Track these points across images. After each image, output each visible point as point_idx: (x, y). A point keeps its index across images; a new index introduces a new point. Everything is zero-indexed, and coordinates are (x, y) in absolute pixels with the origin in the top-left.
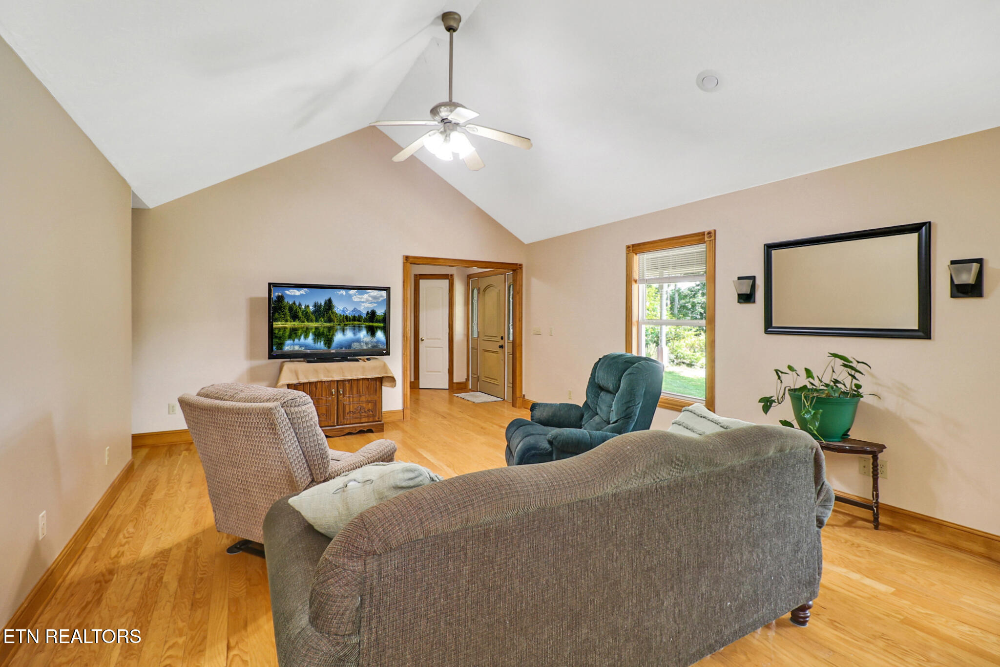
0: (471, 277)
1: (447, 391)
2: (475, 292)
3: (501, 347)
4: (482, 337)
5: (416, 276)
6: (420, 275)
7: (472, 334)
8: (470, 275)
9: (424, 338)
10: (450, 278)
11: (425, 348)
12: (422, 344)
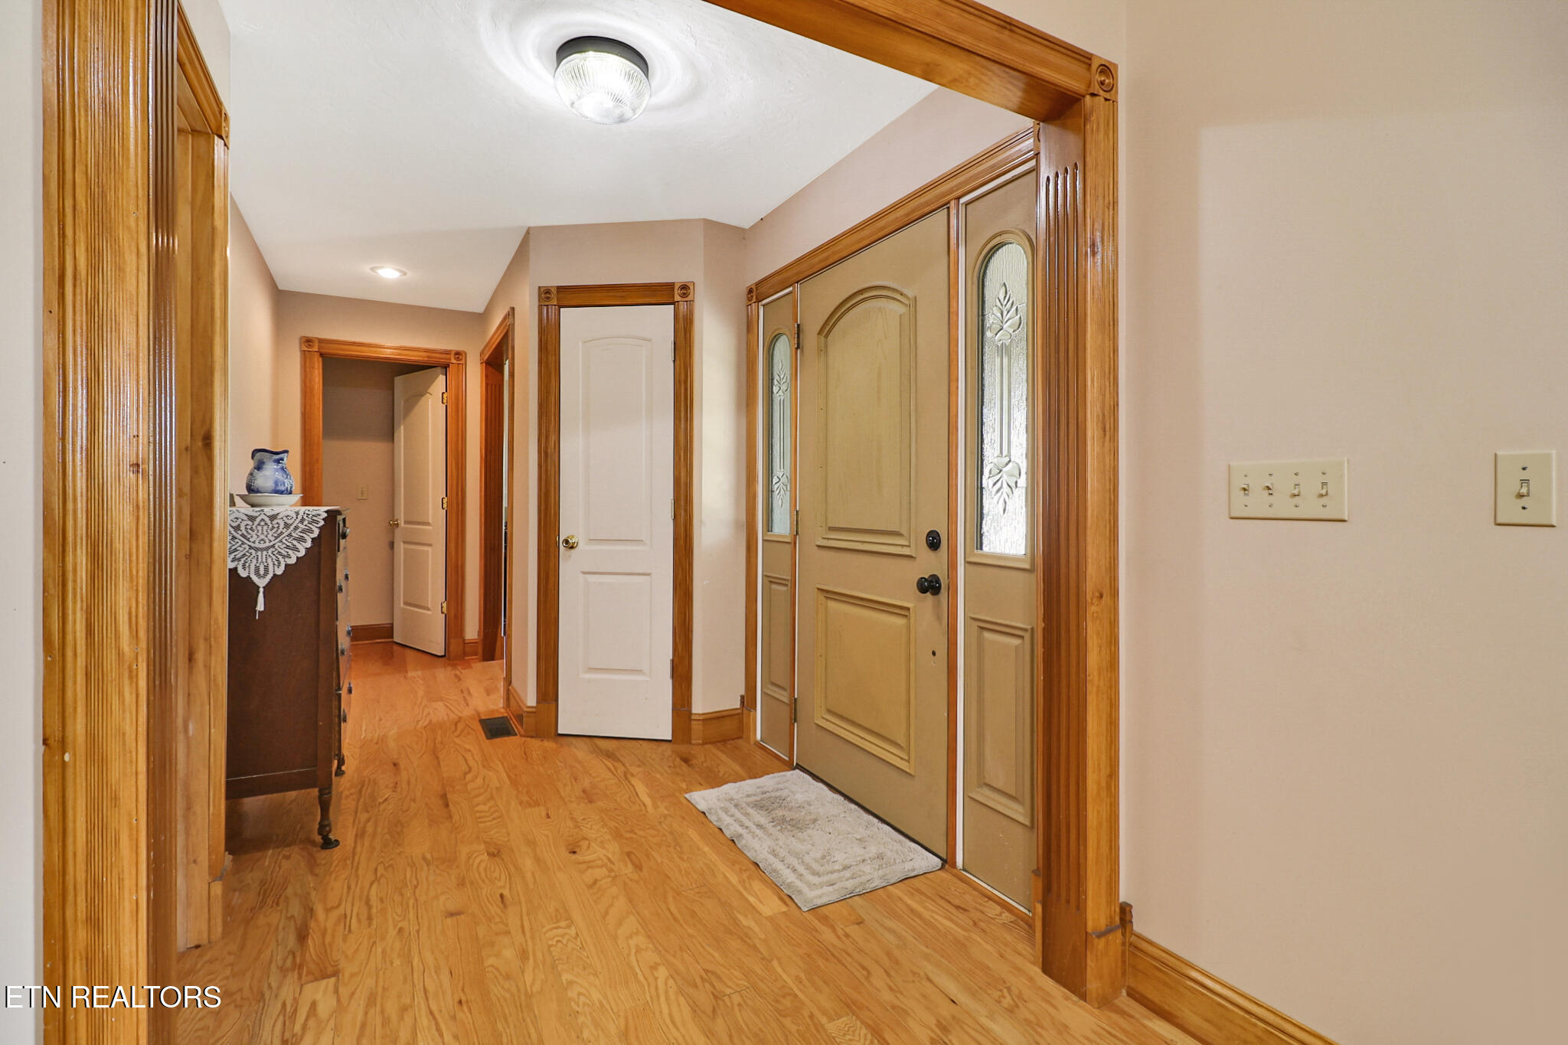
0: (763, 289)
1: (667, 748)
2: (783, 348)
3: (930, 586)
4: (815, 534)
5: (545, 294)
6: (560, 289)
7: (769, 525)
8: (758, 284)
9: (579, 538)
10: (677, 298)
11: (581, 575)
12: (569, 568)
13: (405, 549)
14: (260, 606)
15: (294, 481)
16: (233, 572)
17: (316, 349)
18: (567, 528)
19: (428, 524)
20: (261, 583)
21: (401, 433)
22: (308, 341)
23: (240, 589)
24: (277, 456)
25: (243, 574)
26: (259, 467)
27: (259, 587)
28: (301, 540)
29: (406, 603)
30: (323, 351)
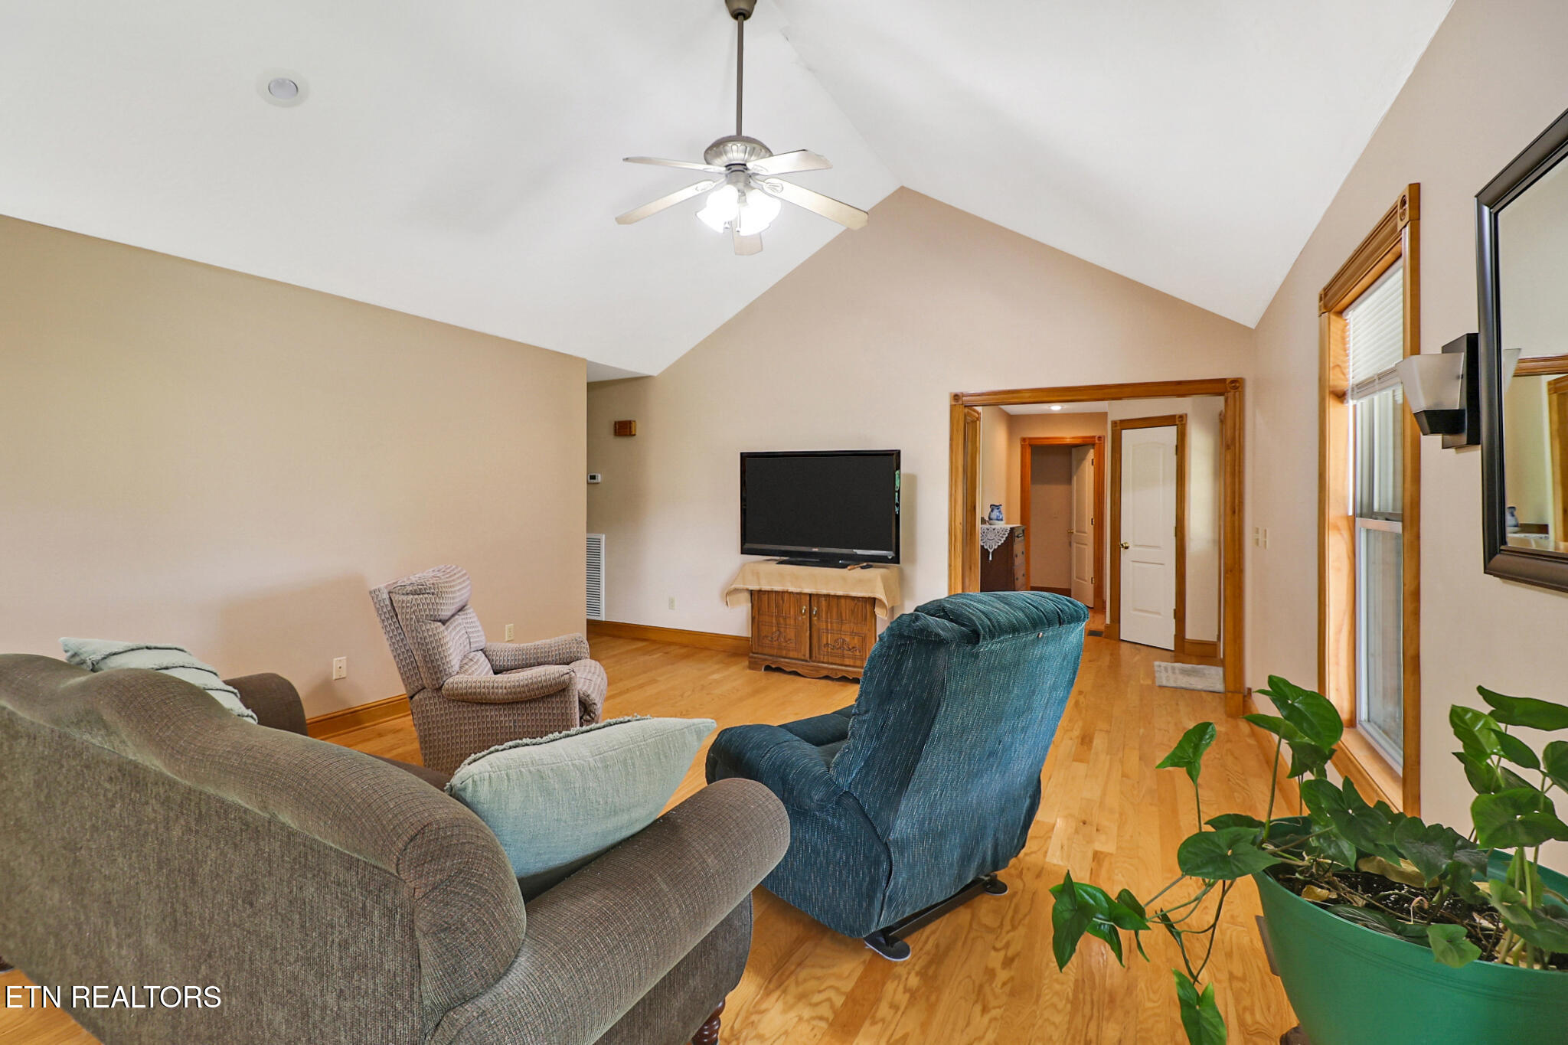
1: (1173, 654)
5: (1114, 423)
6: (1121, 421)
9: (1130, 544)
10: (1177, 423)
11: (1131, 563)
12: (1125, 556)
13: (1077, 547)
14: (990, 559)
15: (1004, 516)
16: (982, 547)
17: (1027, 443)
18: (1124, 539)
19: (1085, 533)
20: (991, 551)
21: (1075, 478)
22: (1024, 440)
23: (984, 552)
24: (998, 507)
25: (986, 547)
26: (992, 511)
27: (989, 552)
28: (1002, 537)
29: (1077, 577)
30: (1031, 443)
